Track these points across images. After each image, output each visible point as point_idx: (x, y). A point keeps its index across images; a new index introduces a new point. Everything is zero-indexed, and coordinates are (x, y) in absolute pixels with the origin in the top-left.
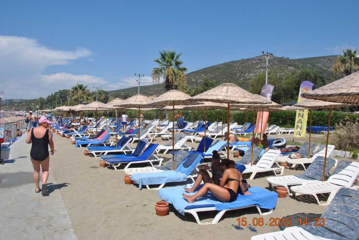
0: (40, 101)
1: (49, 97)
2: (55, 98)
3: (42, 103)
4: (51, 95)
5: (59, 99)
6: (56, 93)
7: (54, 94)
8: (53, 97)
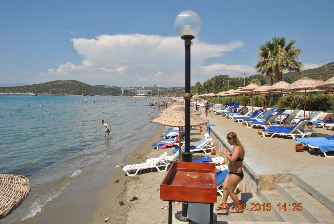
0: (197, 86)
1: (205, 83)
2: (211, 84)
3: (199, 88)
4: (207, 81)
5: (215, 85)
6: (212, 79)
7: (210, 80)
8: (209, 83)
